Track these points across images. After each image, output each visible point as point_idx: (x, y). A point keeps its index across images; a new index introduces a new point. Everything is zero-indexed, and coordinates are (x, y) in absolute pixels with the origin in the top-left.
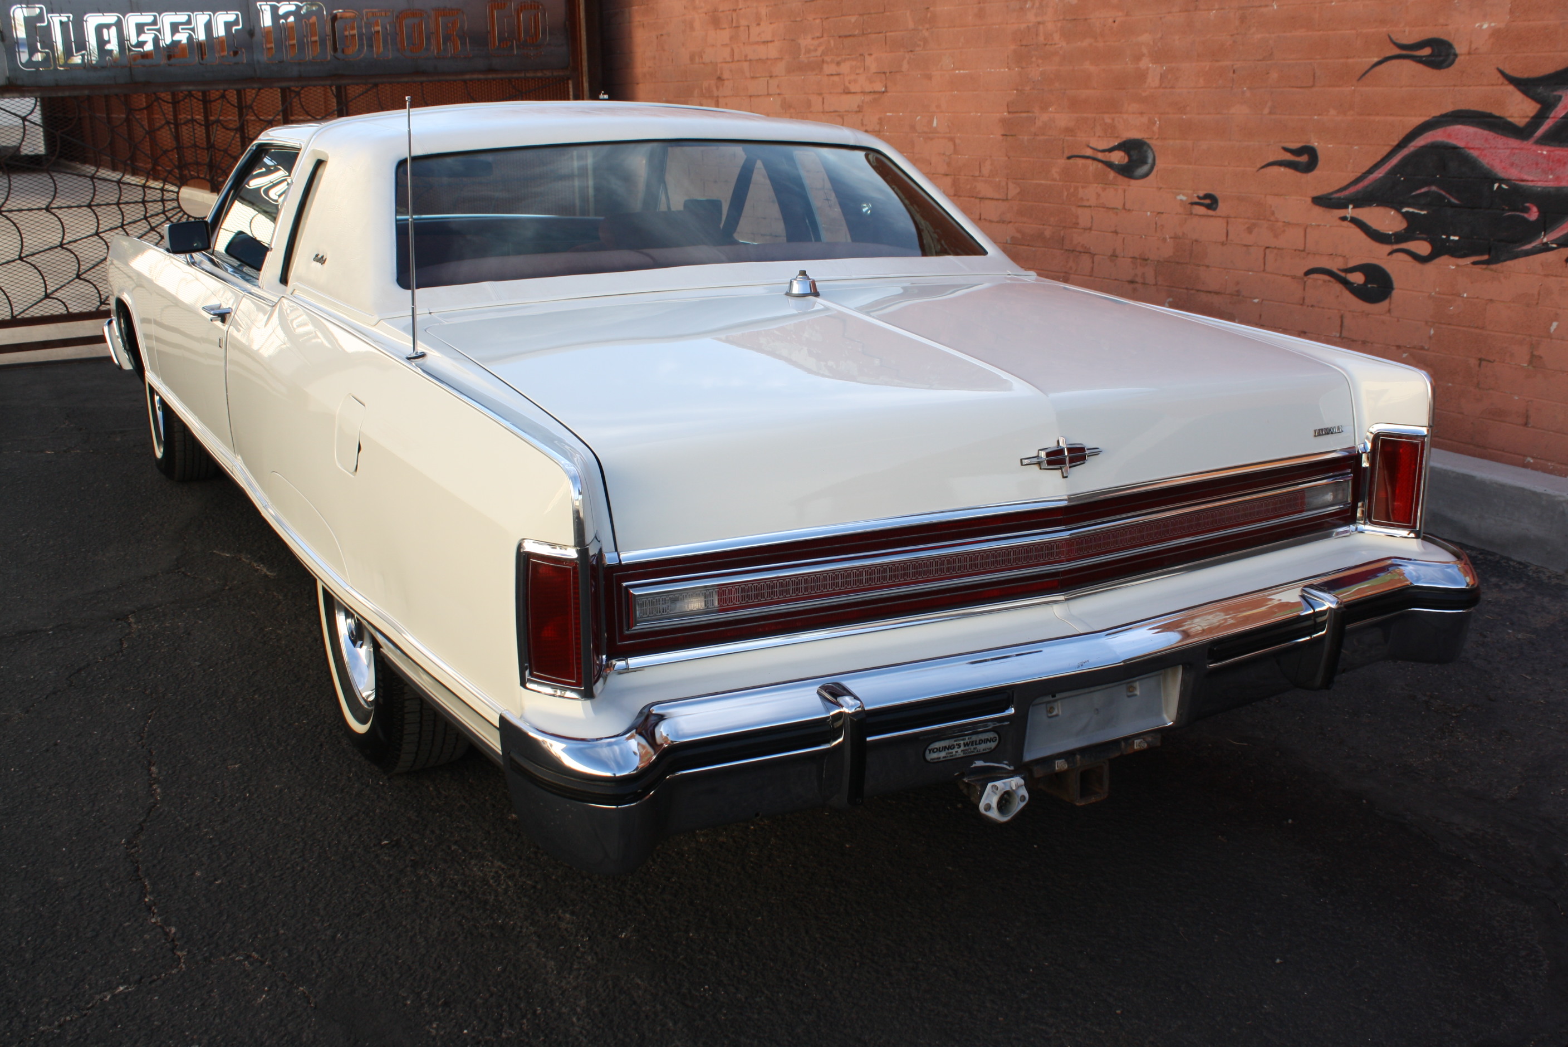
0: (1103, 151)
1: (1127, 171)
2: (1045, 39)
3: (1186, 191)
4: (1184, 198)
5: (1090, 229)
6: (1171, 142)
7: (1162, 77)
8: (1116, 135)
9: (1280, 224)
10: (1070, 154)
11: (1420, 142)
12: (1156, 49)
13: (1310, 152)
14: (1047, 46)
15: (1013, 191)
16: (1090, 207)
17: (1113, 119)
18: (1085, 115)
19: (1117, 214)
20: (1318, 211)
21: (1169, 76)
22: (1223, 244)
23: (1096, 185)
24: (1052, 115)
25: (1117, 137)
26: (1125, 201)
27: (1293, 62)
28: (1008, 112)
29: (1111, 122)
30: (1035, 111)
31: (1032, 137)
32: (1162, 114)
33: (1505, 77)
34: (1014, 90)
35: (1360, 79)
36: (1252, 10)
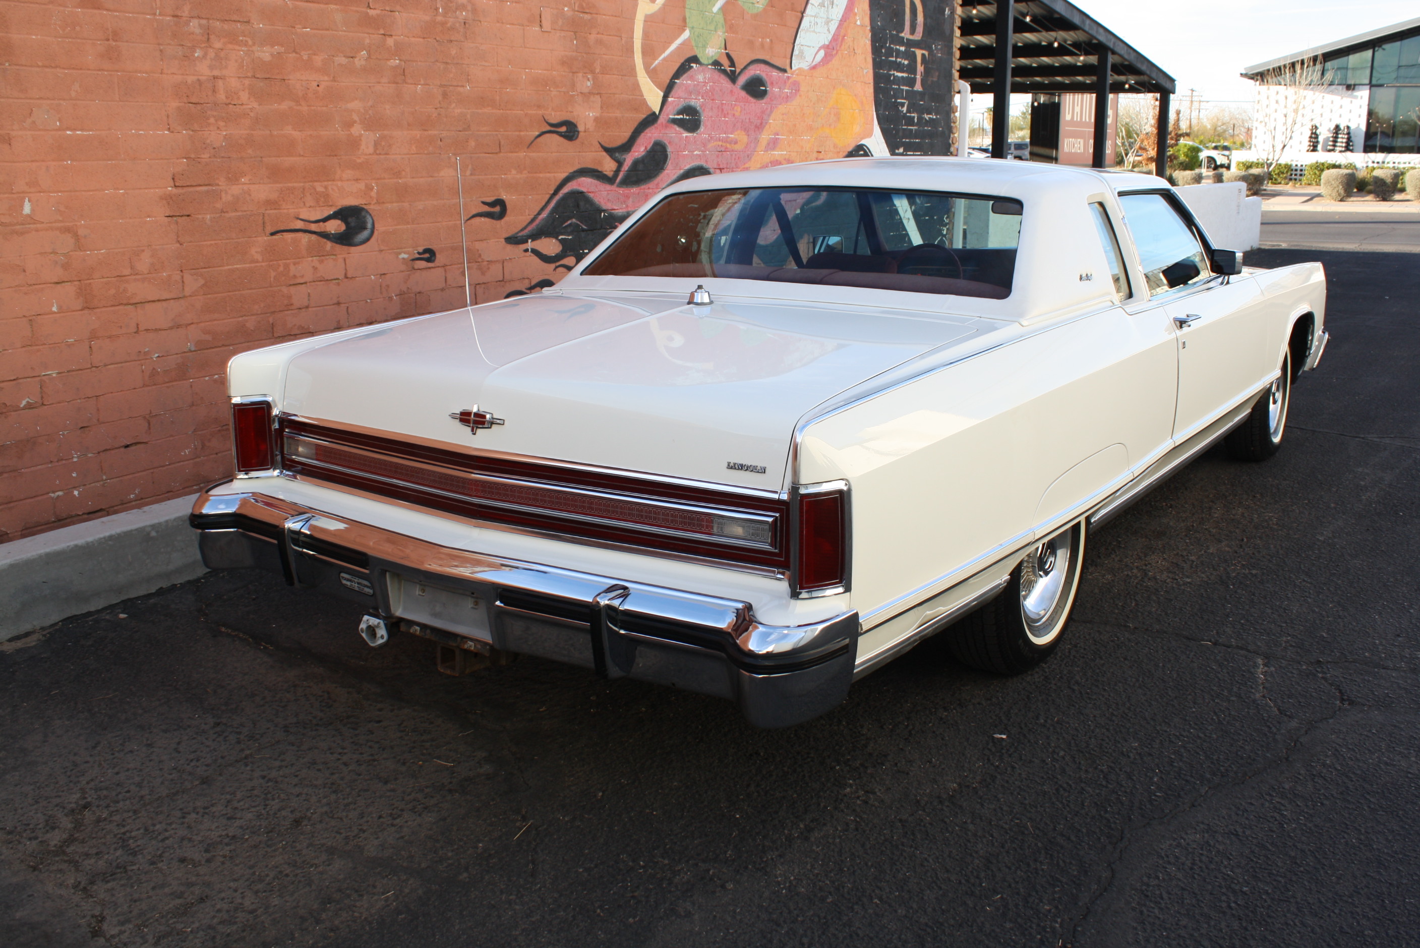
0: (317, 222)
1: (345, 239)
2: (227, 98)
3: (406, 250)
4: (406, 256)
5: (307, 307)
6: (389, 206)
7: (376, 144)
8: (331, 204)
9: (485, 263)
10: (273, 231)
11: (565, 190)
12: (368, 116)
13: (500, 203)
14: (231, 106)
15: (192, 284)
16: (305, 283)
17: (326, 188)
18: (290, 185)
19: (338, 284)
20: (510, 247)
21: (383, 143)
22: (442, 290)
23: (311, 259)
24: (245, 187)
25: (331, 206)
26: (346, 269)
27: (485, 133)
28: (175, 186)
29: (324, 190)
30: (220, 184)
31: (218, 215)
32: (378, 179)
33: (602, 146)
34: (183, 158)
35: (528, 147)
36: (451, 88)
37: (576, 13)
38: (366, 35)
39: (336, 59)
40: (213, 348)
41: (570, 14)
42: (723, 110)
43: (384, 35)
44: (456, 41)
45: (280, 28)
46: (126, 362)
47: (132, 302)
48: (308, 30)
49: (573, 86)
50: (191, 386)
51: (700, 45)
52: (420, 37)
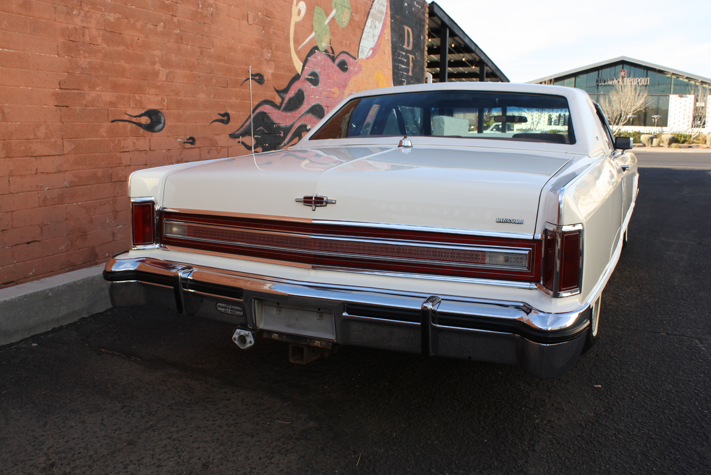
0: (136, 117)
1: (150, 128)
2: (90, 40)
3: (180, 137)
4: (180, 140)
5: (130, 165)
6: (173, 111)
7: (167, 76)
8: (143, 107)
9: (220, 146)
10: (113, 120)
11: (258, 111)
12: (163, 60)
13: (227, 115)
14: (92, 45)
15: (68, 147)
16: (129, 151)
17: (141, 98)
18: (122, 94)
19: (146, 153)
20: (231, 140)
21: (171, 76)
23: (132, 138)
24: (99, 93)
25: (143, 108)
26: (150, 145)
27: (220, 76)
28: (61, 88)
29: (140, 99)
30: (85, 89)
31: (83, 108)
32: (168, 95)
33: (275, 89)
34: (65, 72)
35: (241, 86)
36: (205, 49)
37: (264, 16)
38: (164, 14)
39: (148, 25)
40: (78, 186)
41: (261, 16)
42: (329, 76)
43: (172, 15)
44: (207, 23)
45: (119, 4)
46: (29, 191)
47: (34, 155)
48: (134, 7)
49: (262, 55)
50: (66, 208)
51: (319, 41)
52: (190, 19)
